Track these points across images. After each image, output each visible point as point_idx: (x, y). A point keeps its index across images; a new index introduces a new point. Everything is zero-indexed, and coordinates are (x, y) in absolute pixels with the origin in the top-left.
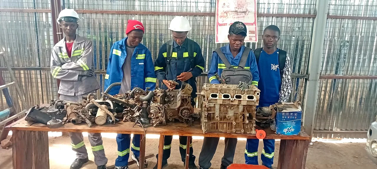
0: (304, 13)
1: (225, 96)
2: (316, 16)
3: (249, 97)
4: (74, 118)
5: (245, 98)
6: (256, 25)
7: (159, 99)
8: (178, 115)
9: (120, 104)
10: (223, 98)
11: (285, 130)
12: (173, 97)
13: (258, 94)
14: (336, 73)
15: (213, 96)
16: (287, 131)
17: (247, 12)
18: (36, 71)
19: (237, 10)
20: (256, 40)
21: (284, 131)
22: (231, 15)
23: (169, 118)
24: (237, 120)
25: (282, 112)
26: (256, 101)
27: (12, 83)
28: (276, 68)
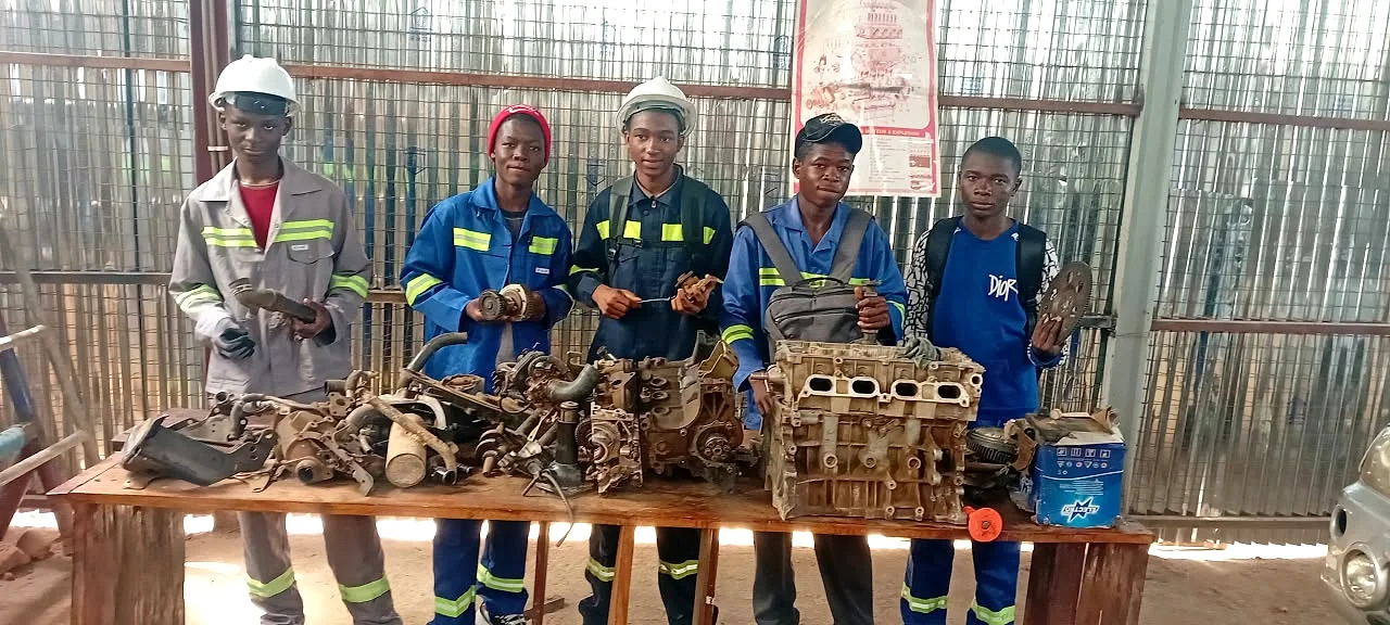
0: (1100, 98)
1: (859, 387)
2: (1140, 108)
3: (944, 391)
4: (305, 462)
5: (928, 393)
6: (933, 137)
7: (619, 394)
8: (688, 453)
9: (468, 411)
10: (852, 393)
11: (1067, 511)
12: (664, 387)
13: (975, 380)
14: (1208, 311)
15: (816, 384)
16: (1075, 514)
17: (905, 91)
18: (121, 285)
19: (868, 80)
20: (934, 190)
21: (1063, 513)
22: (849, 100)
23: (656, 465)
24: (899, 472)
25: (1059, 444)
26: (967, 405)
27: (34, 330)
28: (1007, 290)
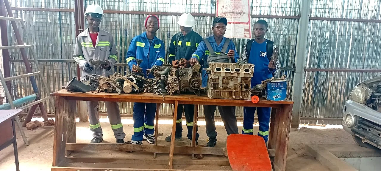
0: (290, 15)
1: (227, 70)
2: (300, 17)
3: (246, 71)
4: (106, 88)
5: (242, 71)
6: (250, 24)
7: (174, 73)
8: (190, 86)
9: (141, 80)
10: (225, 71)
11: (274, 97)
12: (184, 73)
13: (253, 68)
14: (319, 66)
15: (217, 69)
16: (276, 98)
17: (243, 14)
19: (233, 11)
20: (250, 37)
21: (273, 98)
22: (229, 16)
23: (183, 89)
24: (236, 89)
25: (272, 82)
26: (251, 73)
27: (38, 72)
28: (264, 55)
